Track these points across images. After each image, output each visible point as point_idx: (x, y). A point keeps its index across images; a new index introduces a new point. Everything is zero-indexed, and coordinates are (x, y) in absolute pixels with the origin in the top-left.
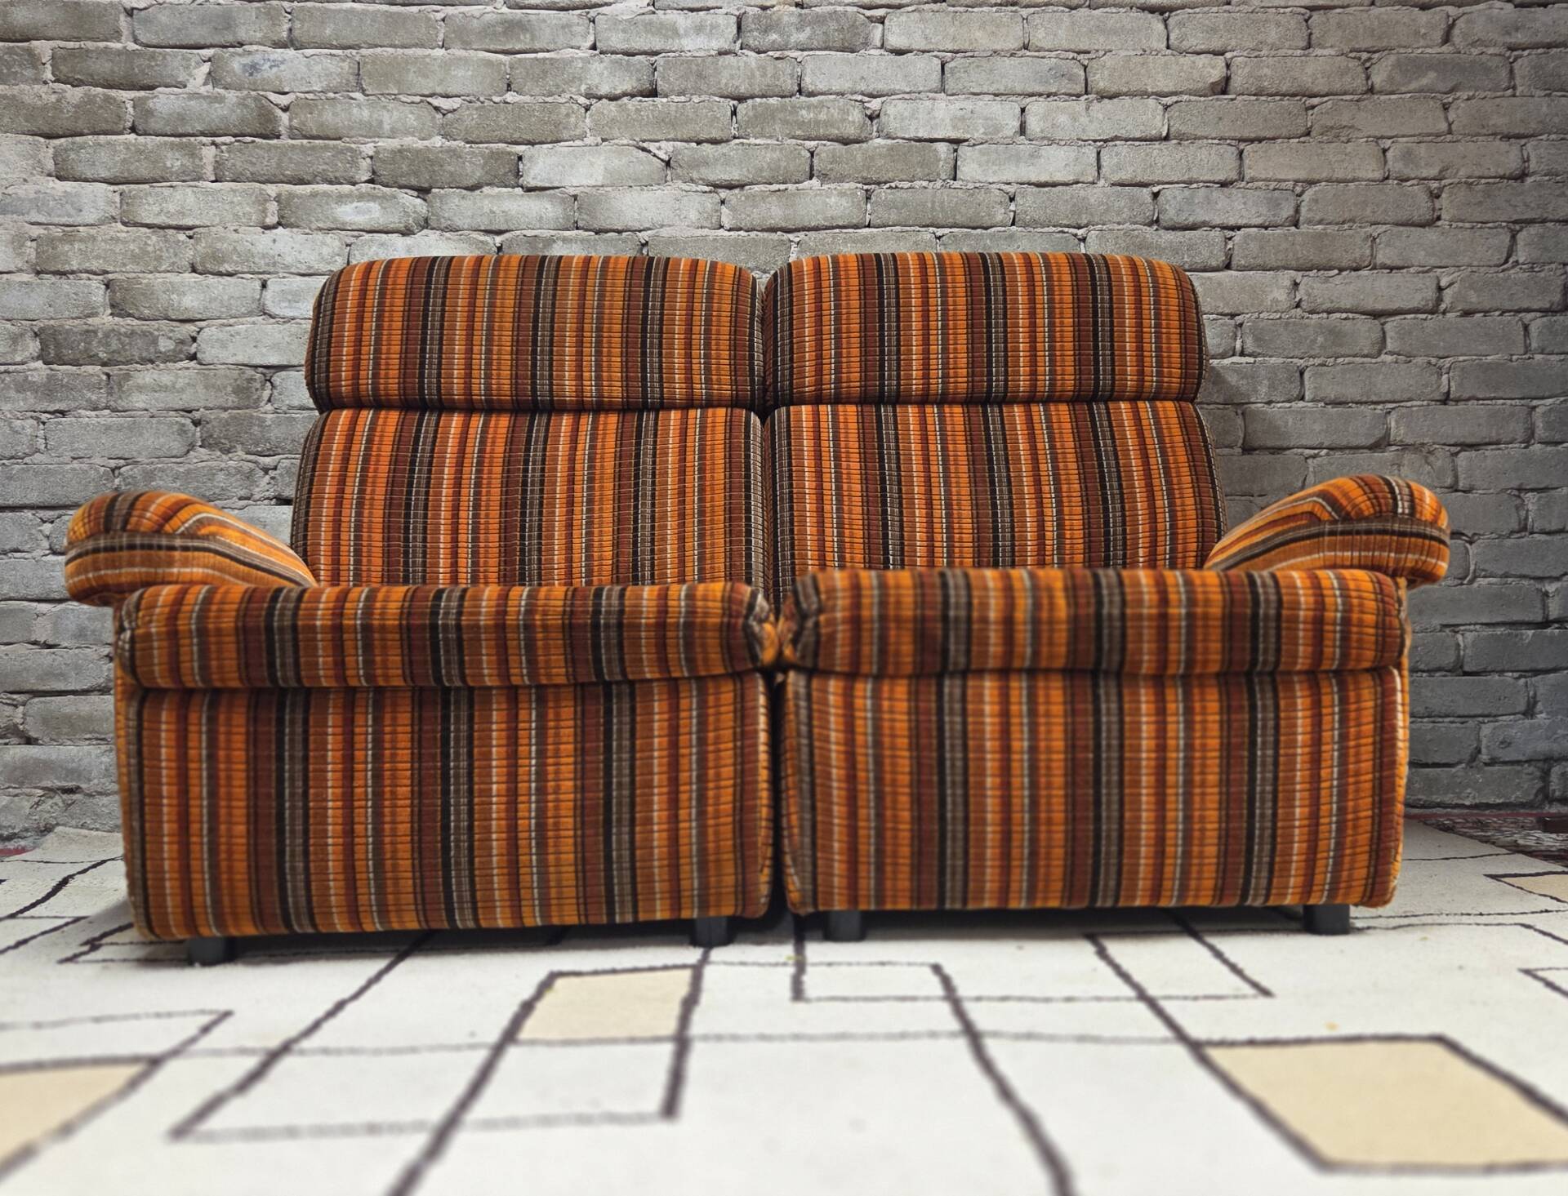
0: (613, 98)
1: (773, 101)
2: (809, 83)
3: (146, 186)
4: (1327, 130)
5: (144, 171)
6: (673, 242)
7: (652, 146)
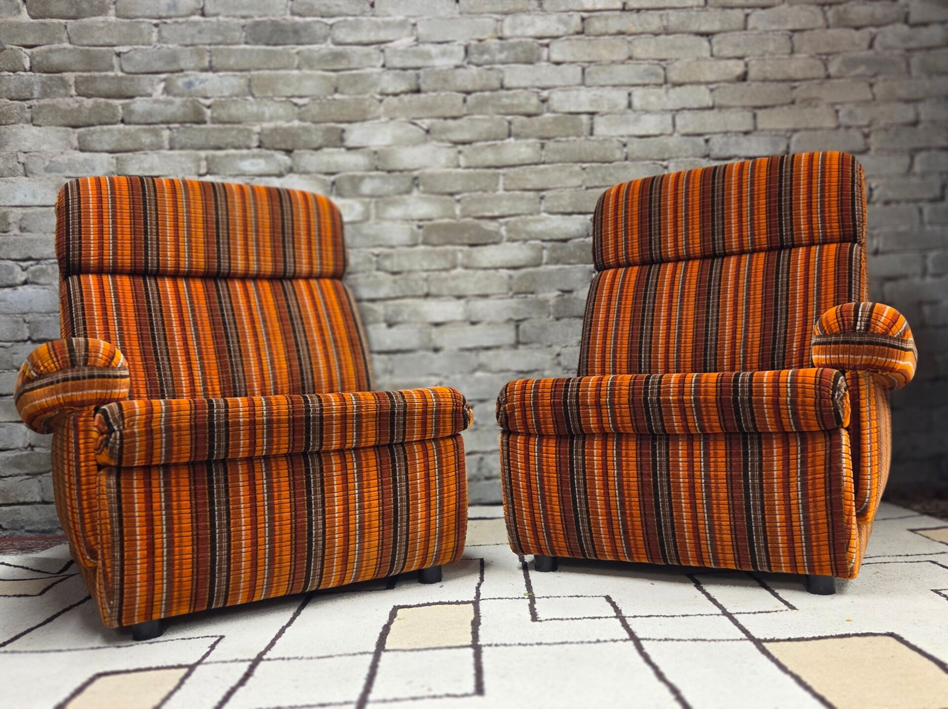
0: (395, 95)
1: (487, 94)
2: (507, 83)
3: (130, 154)
4: (804, 100)
5: (129, 144)
6: (432, 176)
7: (418, 122)
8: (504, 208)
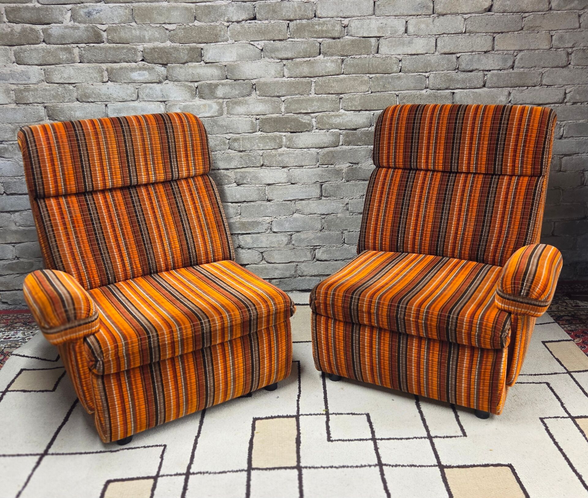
0: (238, 22)
1: (304, 21)
2: (319, 13)
3: (54, 66)
4: (530, 28)
5: (51, 60)
6: (265, 84)
7: (255, 43)
8: (315, 106)
